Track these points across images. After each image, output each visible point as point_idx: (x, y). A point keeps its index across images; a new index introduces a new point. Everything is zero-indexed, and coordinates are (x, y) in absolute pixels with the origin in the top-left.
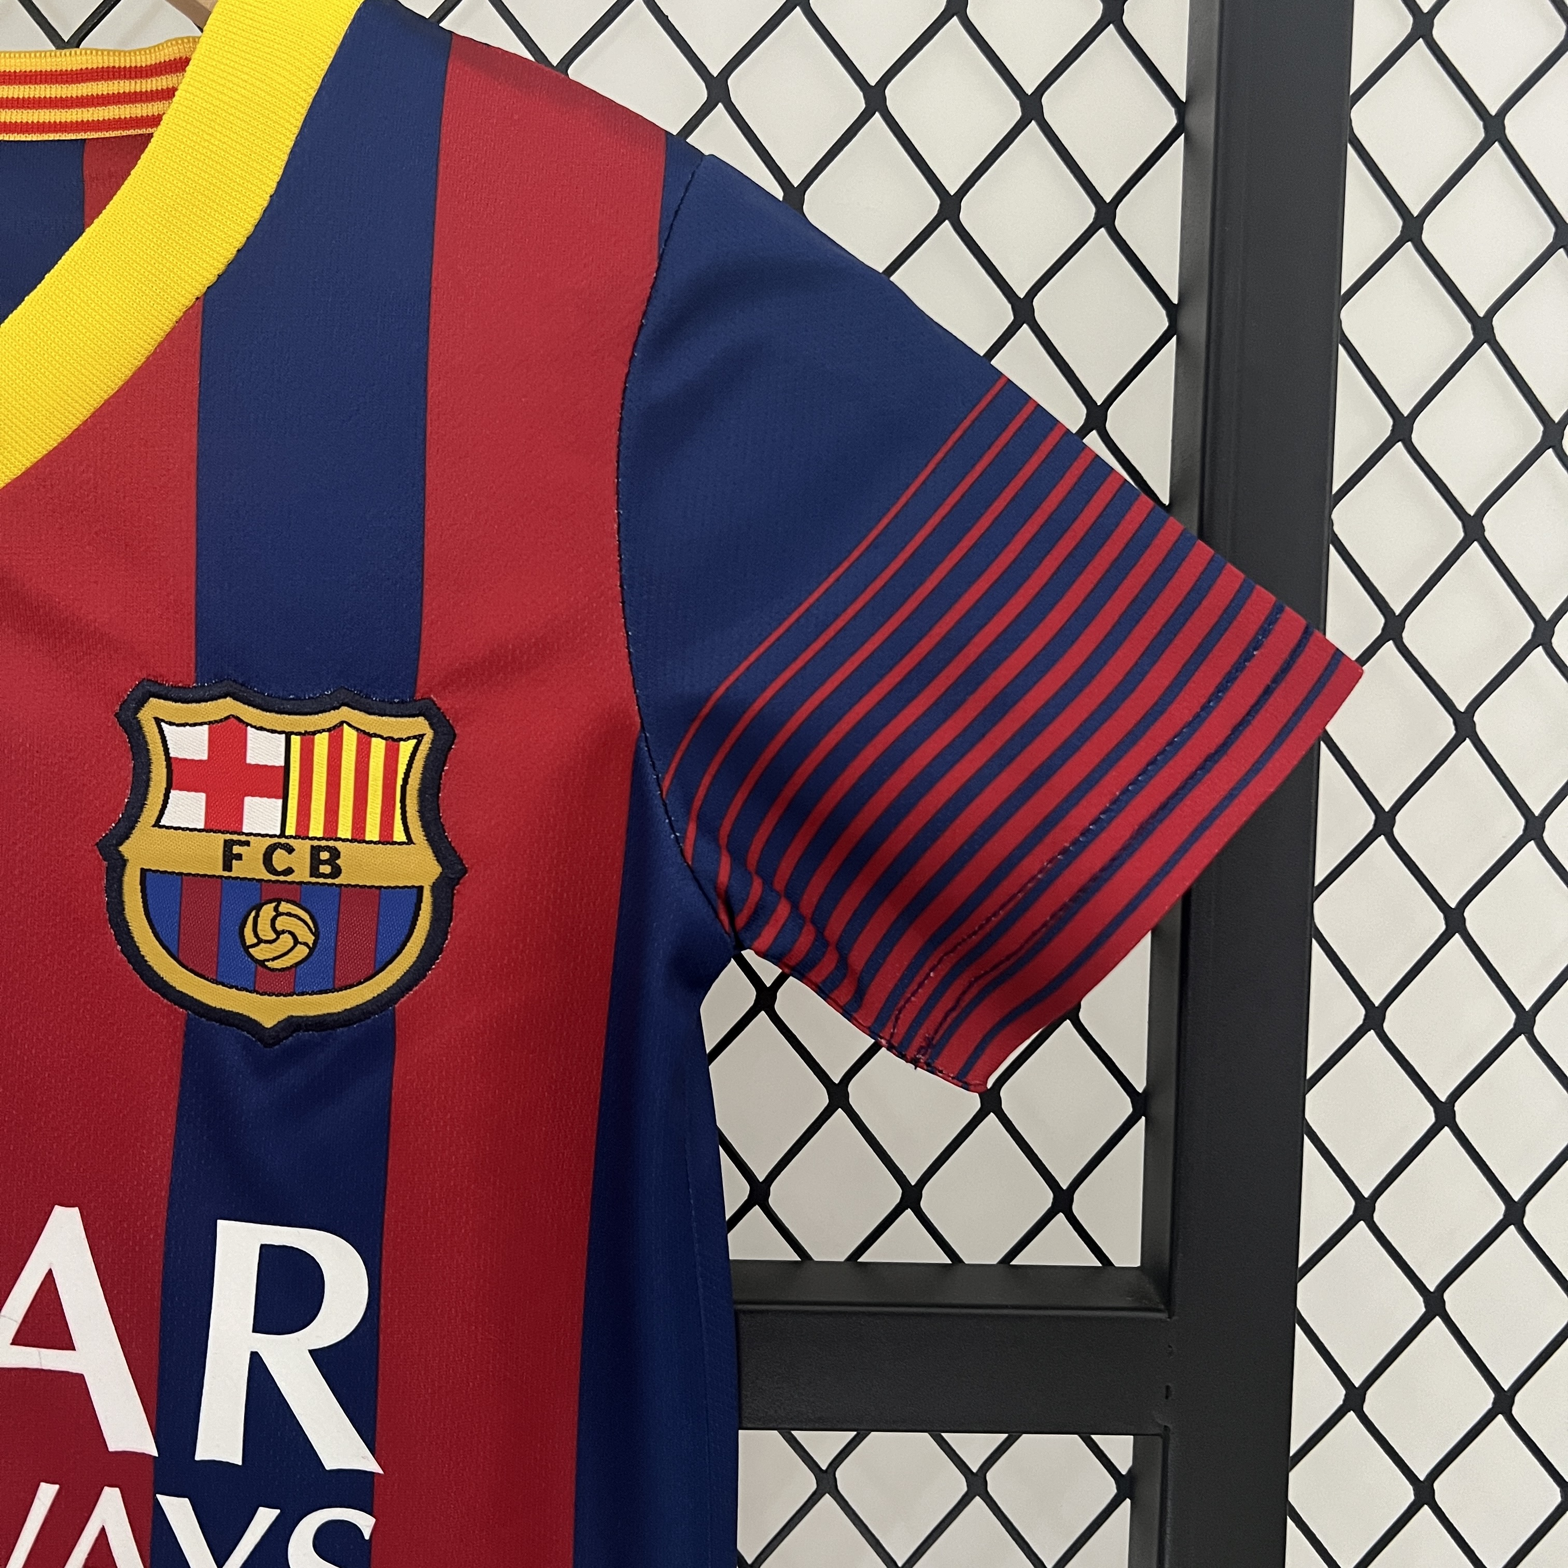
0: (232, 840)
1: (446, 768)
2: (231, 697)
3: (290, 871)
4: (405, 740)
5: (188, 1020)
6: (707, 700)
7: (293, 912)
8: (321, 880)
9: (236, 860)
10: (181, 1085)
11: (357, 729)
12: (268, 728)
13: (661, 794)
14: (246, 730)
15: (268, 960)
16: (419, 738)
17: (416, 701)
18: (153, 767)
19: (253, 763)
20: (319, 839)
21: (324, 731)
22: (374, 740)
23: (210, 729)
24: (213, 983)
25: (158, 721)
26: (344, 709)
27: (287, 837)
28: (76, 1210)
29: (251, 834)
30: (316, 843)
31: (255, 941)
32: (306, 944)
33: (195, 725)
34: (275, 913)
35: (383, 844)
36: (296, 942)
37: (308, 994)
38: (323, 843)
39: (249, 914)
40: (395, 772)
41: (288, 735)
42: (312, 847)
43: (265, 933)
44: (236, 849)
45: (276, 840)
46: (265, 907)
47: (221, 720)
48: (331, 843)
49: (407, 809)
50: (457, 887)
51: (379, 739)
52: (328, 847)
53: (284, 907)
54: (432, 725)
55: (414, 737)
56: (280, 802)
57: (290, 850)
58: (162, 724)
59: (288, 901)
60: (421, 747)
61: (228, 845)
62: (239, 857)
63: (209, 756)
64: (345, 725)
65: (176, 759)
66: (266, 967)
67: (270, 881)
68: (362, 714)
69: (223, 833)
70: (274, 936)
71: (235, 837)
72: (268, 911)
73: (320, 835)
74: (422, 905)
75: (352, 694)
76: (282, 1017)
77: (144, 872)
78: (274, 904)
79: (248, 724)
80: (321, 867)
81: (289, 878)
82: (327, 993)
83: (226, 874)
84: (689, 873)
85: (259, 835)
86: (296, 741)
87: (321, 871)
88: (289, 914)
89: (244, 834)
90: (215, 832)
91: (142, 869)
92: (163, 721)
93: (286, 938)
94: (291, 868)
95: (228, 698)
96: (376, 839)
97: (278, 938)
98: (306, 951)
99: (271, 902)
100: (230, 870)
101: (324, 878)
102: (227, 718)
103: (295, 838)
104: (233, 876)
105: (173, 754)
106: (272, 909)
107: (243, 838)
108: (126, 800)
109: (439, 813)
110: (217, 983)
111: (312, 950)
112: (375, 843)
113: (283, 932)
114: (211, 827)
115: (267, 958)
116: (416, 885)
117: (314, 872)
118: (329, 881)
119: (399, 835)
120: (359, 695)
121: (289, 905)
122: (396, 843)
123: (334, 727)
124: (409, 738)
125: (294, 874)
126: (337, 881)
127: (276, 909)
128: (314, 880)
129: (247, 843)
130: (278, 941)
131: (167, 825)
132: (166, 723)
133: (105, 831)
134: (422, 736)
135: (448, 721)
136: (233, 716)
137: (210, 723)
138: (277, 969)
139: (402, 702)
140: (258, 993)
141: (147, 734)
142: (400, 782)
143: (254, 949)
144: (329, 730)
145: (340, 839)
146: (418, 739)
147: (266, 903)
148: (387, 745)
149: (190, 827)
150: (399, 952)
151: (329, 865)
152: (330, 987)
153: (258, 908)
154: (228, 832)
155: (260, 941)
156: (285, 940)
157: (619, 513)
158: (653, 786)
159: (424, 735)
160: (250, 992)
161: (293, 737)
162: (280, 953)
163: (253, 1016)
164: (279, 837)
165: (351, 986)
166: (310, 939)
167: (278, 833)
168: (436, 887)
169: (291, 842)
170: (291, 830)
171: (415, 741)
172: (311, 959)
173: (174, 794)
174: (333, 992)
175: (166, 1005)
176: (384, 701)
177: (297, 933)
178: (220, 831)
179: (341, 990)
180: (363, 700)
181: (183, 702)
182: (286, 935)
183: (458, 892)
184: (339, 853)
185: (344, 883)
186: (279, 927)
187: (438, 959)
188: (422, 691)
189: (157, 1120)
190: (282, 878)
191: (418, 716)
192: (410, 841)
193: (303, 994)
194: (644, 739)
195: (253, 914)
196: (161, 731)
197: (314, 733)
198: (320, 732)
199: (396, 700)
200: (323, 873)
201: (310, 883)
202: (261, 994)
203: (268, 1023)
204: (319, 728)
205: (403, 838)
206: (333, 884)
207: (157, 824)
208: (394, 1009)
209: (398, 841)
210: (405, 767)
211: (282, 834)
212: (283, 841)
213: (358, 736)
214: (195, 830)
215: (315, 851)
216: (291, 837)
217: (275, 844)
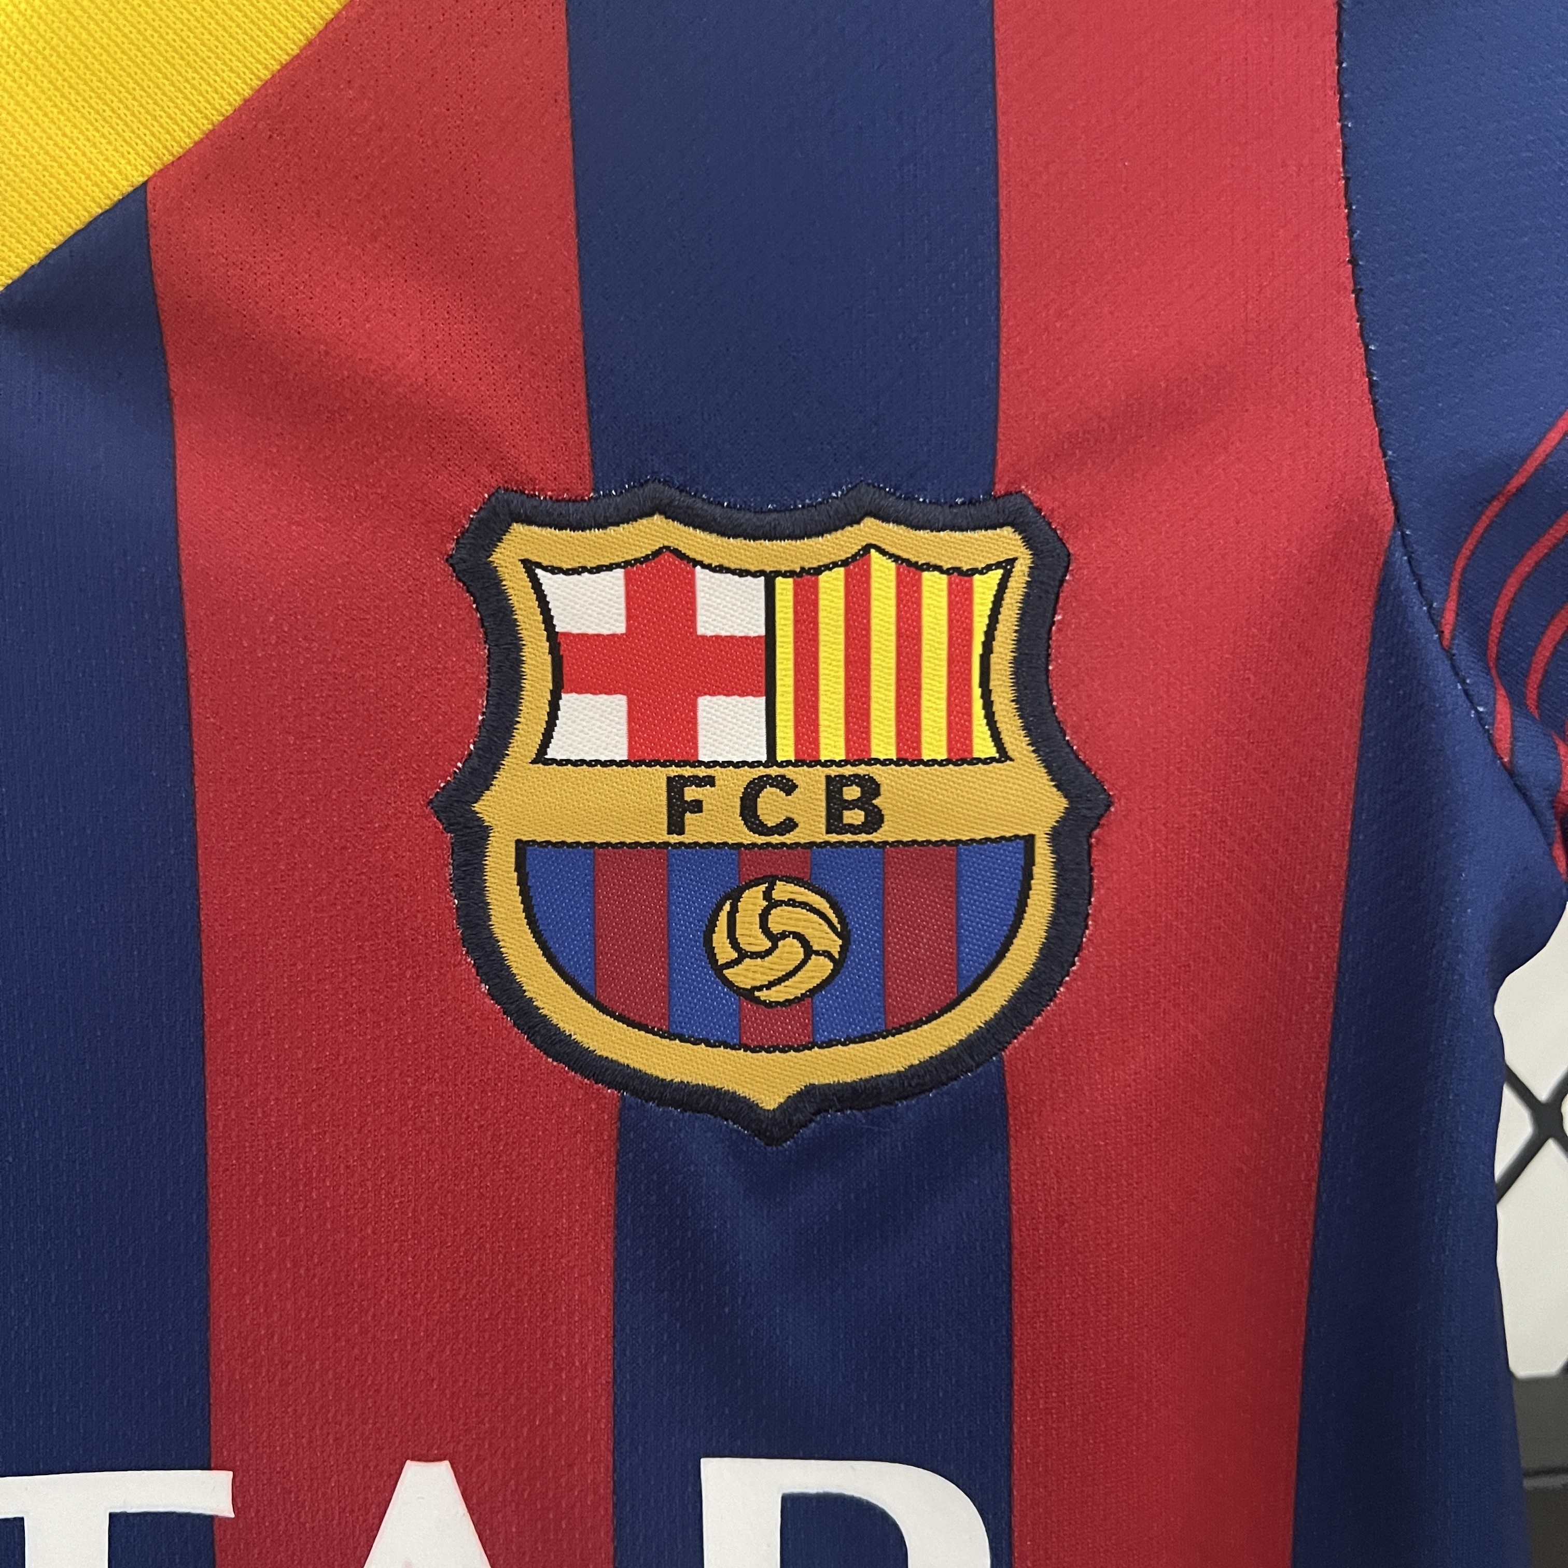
0: (681, 777)
1: (1058, 618)
2: (660, 513)
3: (789, 825)
4: (981, 572)
5: (625, 1107)
6: (1524, 460)
7: (799, 898)
8: (848, 838)
9: (692, 812)
10: (617, 1226)
11: (896, 558)
12: (733, 566)
13: (1441, 638)
14: (693, 574)
15: (760, 988)
16: (1007, 566)
17: (996, 499)
18: (527, 653)
19: (709, 633)
20: (839, 764)
21: (835, 565)
22: (926, 575)
23: (627, 576)
24: (662, 1037)
25: (530, 566)
26: (869, 523)
27: (780, 765)
28: (446, 1464)
29: (715, 763)
30: (834, 771)
31: (735, 955)
32: (828, 954)
33: (598, 569)
34: (765, 903)
35: (956, 764)
36: (809, 951)
37: (839, 1042)
38: (848, 771)
39: (720, 908)
40: (969, 631)
41: (770, 579)
42: (828, 777)
43: (752, 940)
44: (691, 793)
45: (761, 771)
46: (746, 894)
47: (646, 558)
48: (862, 770)
49: (994, 697)
50: (1096, 832)
51: (936, 573)
52: (856, 776)
53: (782, 891)
54: (1029, 542)
55: (998, 565)
56: (762, 700)
57: (788, 787)
58: (539, 571)
59: (788, 880)
60: (1012, 584)
61: (675, 786)
62: (697, 806)
63: (628, 627)
64: (873, 551)
65: (567, 635)
66: (757, 1001)
67: (754, 845)
68: (901, 530)
69: (663, 765)
70: (769, 944)
71: (687, 771)
72: (753, 900)
73: (840, 756)
74: (1036, 870)
75: (883, 493)
76: (794, 1088)
77: (522, 847)
78: (763, 887)
79: (696, 563)
80: (846, 813)
81: (789, 838)
82: (874, 1039)
83: (674, 839)
84: (1505, 776)
85: (730, 764)
86: (784, 587)
87: (845, 821)
88: (792, 903)
89: (702, 763)
90: (649, 765)
91: (518, 842)
92: (539, 565)
93: (792, 946)
94: (790, 820)
95: (656, 517)
96: (942, 755)
97: (775, 947)
98: (828, 966)
99: (757, 885)
100: (681, 832)
101: (853, 833)
102: (657, 553)
103: (795, 764)
104: (687, 841)
105: (561, 626)
106: (761, 895)
107: (702, 772)
108: (480, 718)
109: (1051, 701)
110: (671, 1036)
111: (838, 964)
112: (941, 763)
113: (784, 935)
114: (640, 755)
115: (758, 984)
116: (1022, 834)
117: (834, 823)
118: (863, 838)
119: (983, 746)
120: (894, 494)
121: (791, 887)
122: (979, 760)
123: (854, 557)
124: (989, 568)
125: (797, 830)
126: (876, 837)
127: (767, 895)
128: (834, 838)
129: (710, 781)
130: (776, 953)
131: (559, 758)
132: (545, 569)
133: (443, 778)
134: (1012, 561)
135: (1055, 530)
136: (668, 548)
137: (626, 564)
138: (778, 1003)
139: (971, 502)
140: (747, 1048)
141: (510, 591)
142: (977, 650)
143: (731, 970)
144: (845, 563)
145: (877, 761)
146: (1005, 568)
147: (749, 886)
148: (950, 584)
149: (603, 759)
150: (1001, 956)
151: (860, 808)
152: (878, 1026)
153: (735, 896)
154: (672, 763)
155: (743, 955)
156: (787, 949)
157: (1343, 127)
158: (1423, 626)
159: (1015, 559)
160: (733, 1048)
161: (779, 580)
162: (781, 974)
163: (742, 1091)
164: (766, 765)
165: (918, 1024)
166: (834, 945)
167: (764, 758)
168: (1056, 836)
169: (789, 772)
170: (786, 750)
171: (1000, 572)
172: (838, 980)
173: (567, 700)
174: (884, 1037)
175: (581, 1086)
176: (937, 503)
177: (808, 933)
178: (657, 763)
179: (899, 1032)
180: (901, 504)
181: (573, 529)
182: (790, 940)
183: (1098, 840)
184: (878, 785)
185: (891, 840)
186: (775, 927)
187: (1074, 964)
188: (1006, 480)
189: (581, 1294)
190: (776, 839)
191: (1001, 526)
192: (1003, 756)
193: (829, 1044)
194: (1399, 540)
195: (727, 907)
196: (537, 586)
197: (818, 571)
198: (828, 567)
199: (959, 501)
200: (851, 825)
201: (827, 843)
202: (753, 1051)
203: (770, 1100)
204: (826, 561)
205: (991, 751)
206: (870, 843)
207: (541, 758)
208: (1001, 1058)
209: (983, 756)
210: (986, 621)
211: (772, 760)
212: (774, 771)
213: (898, 569)
214: (612, 763)
215: (834, 786)
216: (789, 763)
217: (761, 778)
